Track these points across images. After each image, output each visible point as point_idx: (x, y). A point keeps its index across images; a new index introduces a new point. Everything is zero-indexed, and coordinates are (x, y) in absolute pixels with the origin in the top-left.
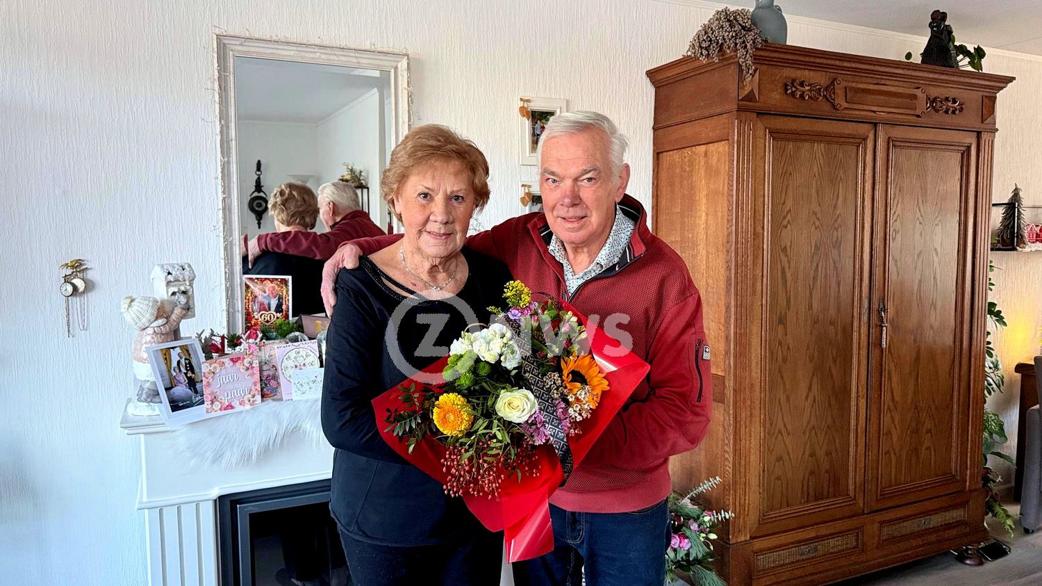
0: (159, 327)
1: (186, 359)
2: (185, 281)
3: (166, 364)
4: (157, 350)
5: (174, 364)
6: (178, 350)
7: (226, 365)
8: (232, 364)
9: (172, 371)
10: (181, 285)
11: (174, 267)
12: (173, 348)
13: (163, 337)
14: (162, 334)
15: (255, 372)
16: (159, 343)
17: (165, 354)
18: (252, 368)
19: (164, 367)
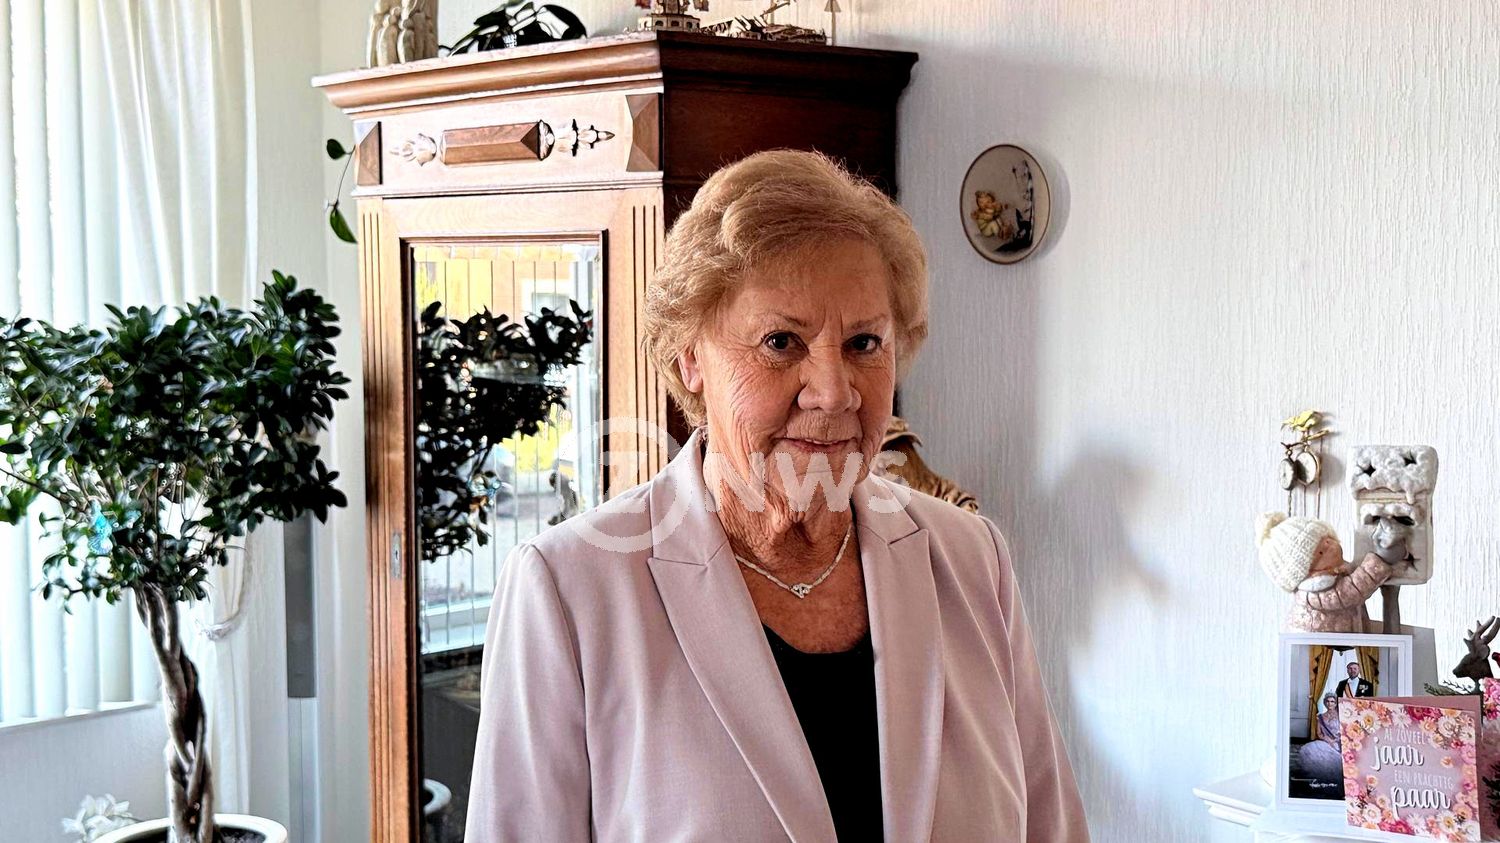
0: (1317, 593)
1: (1362, 682)
2: (1402, 491)
3: (1313, 682)
4: (1301, 646)
5: (1331, 687)
6: (1352, 656)
7: (1396, 720)
8: (1408, 721)
9: (1321, 702)
10: (1392, 501)
11: (1384, 456)
12: (1341, 649)
13: (1323, 617)
14: (1323, 611)
15: (1464, 755)
16: (1313, 630)
17: (1317, 660)
18: (1460, 744)
19: (1305, 689)
